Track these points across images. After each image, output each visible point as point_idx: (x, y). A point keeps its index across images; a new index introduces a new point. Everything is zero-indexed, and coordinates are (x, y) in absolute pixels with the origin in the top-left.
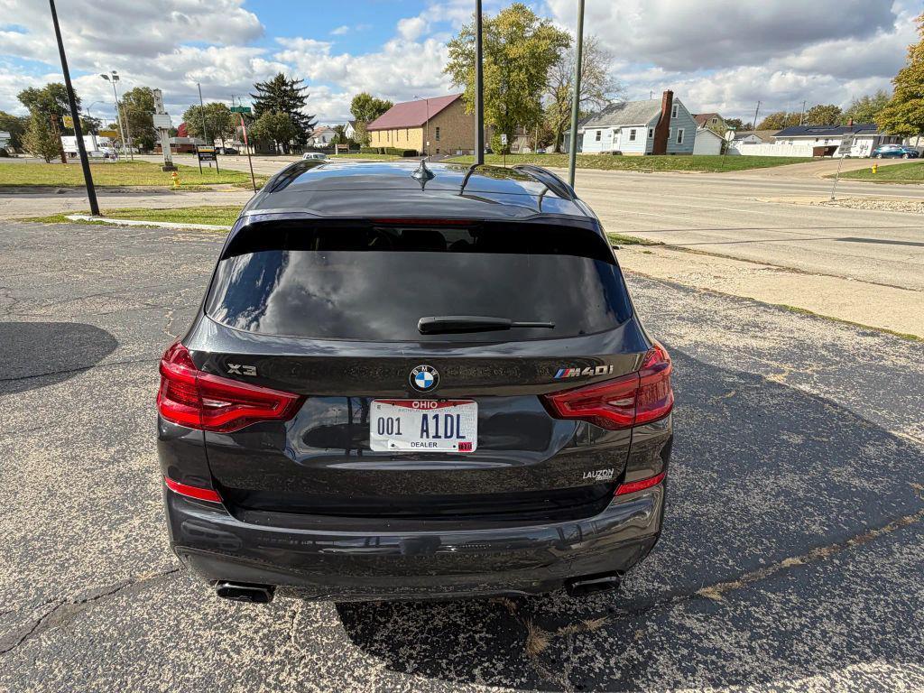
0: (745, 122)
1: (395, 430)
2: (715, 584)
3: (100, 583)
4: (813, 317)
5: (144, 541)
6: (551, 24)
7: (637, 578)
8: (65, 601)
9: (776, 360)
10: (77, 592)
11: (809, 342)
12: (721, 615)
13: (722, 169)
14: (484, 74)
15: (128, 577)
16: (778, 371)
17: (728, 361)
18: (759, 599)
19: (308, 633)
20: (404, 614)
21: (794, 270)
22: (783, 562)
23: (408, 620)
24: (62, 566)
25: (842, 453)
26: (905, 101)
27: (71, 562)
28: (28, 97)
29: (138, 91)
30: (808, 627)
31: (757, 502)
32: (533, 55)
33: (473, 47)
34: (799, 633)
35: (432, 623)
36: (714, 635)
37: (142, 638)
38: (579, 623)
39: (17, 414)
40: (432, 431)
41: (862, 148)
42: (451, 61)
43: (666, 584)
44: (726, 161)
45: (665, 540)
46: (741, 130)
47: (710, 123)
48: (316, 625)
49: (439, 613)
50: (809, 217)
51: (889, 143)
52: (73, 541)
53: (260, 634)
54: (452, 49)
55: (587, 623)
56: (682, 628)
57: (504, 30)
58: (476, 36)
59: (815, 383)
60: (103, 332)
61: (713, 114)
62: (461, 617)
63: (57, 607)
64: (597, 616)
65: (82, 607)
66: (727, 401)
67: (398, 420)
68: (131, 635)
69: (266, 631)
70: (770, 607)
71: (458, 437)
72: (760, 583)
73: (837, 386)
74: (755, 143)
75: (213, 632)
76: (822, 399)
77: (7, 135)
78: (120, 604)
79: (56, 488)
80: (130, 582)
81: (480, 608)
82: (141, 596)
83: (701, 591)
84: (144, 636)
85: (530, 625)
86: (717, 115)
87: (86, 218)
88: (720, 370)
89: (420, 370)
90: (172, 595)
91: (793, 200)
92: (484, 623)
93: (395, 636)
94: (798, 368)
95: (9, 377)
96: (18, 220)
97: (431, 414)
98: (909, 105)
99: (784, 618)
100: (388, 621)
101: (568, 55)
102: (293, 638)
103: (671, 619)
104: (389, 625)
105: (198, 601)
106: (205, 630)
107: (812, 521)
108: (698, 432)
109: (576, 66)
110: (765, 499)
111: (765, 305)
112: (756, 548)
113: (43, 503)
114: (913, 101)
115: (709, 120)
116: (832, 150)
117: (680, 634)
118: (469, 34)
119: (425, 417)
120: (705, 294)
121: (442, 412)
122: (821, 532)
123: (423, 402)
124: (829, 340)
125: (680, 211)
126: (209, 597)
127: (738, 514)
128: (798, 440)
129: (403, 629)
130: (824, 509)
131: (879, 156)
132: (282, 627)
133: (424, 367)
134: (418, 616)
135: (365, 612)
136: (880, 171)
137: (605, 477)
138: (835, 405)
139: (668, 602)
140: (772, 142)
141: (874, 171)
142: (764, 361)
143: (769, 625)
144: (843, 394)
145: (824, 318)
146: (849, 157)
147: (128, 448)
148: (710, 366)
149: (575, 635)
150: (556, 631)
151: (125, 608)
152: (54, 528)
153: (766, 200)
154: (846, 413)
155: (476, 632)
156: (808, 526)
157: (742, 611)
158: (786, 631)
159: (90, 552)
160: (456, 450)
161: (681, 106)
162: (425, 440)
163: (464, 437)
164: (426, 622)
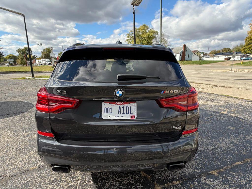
0: (205, 53)
1: (110, 112)
2: (215, 170)
3: (18, 171)
4: (232, 97)
5: (34, 158)
6: (153, 29)
7: (189, 168)
8: (6, 176)
9: (223, 108)
10: (10, 173)
11: (232, 103)
12: (218, 180)
13: (200, 64)
14: (136, 42)
15: (27, 169)
16: (224, 111)
17: (209, 108)
18: (230, 174)
19: (83, 186)
20: (114, 180)
21: (224, 87)
22: (236, 163)
23: (115, 182)
24: (7, 165)
25: (248, 132)
26: (248, 45)
27: (10, 164)
28: (19, 51)
29: (47, 49)
30: (248, 183)
31: (224, 146)
32: (148, 37)
33: (133, 35)
34: (245, 185)
35: (123, 183)
36: (217, 186)
37: (28, 187)
38: (171, 182)
39: (2, 124)
40: (122, 112)
41: (238, 58)
42: (127, 39)
43: (199, 170)
44: (201, 62)
45: (197, 157)
46: (204, 55)
47: (196, 53)
48: (85, 183)
49: (125, 179)
50: (226, 74)
51: (245, 56)
52: (12, 158)
53: (67, 186)
54: (127, 36)
55: (174, 182)
56: (206, 184)
57: (141, 31)
58: (134, 32)
59: (236, 113)
60: (30, 103)
61: (197, 51)
62: (133, 181)
63: (3, 178)
64: (177, 180)
65: (11, 178)
66: (210, 119)
67: (111, 108)
68: (25, 186)
69: (69, 185)
70: (234, 177)
71: (130, 114)
72: (230, 170)
73: (243, 114)
74: (209, 57)
75: (52, 186)
76: (239, 118)
77: (13, 60)
78: (23, 177)
79: (10, 143)
80: (28, 170)
81: (139, 178)
82: (30, 174)
83: (211, 172)
84: (29, 187)
85: (155, 183)
86: (198, 51)
87: (30, 78)
88: (207, 111)
89: (118, 90)
90: (40, 174)
91: (221, 70)
92: (140, 183)
93: (111, 187)
94: (230, 110)
95: (2, 115)
96: (12, 79)
97: (121, 106)
98: (249, 46)
99: (239, 180)
100: (109, 182)
101: (158, 36)
102: (77, 188)
103: (202, 181)
104: (109, 183)
105: (48, 176)
106: (49, 185)
107: (243, 151)
108: (203, 127)
109: (160, 39)
110: (227, 145)
111: (217, 95)
112: (226, 159)
113: (5, 147)
114: (250, 45)
115: (196, 52)
116: (230, 59)
117: (205, 186)
118: (132, 32)
119: (120, 107)
120: (200, 92)
121: (125, 106)
122: (246, 154)
123: (119, 103)
124: (237, 103)
125: (190, 74)
126: (51, 175)
127: (219, 149)
128: (234, 128)
129: (114, 184)
130: (245, 148)
131: (243, 60)
132: (74, 184)
133: (119, 90)
134: (119, 180)
135: (101, 179)
136: (243, 63)
137: (178, 128)
138: (243, 119)
139: (200, 176)
140: (213, 57)
141: (242, 63)
142: (219, 108)
143: (235, 183)
144: (245, 116)
145: (235, 98)
146: (234, 60)
147: (33, 132)
148: (204, 110)
149: (170, 186)
150: (164, 185)
151: (25, 178)
152: (7, 154)
153: (213, 71)
154: (247, 121)
155: (137, 185)
156: (241, 153)
157: (225, 178)
158: (241, 185)
159: (16, 161)
160: (130, 118)
161: (188, 48)
162: (120, 115)
163: (132, 114)
164: (121, 182)
